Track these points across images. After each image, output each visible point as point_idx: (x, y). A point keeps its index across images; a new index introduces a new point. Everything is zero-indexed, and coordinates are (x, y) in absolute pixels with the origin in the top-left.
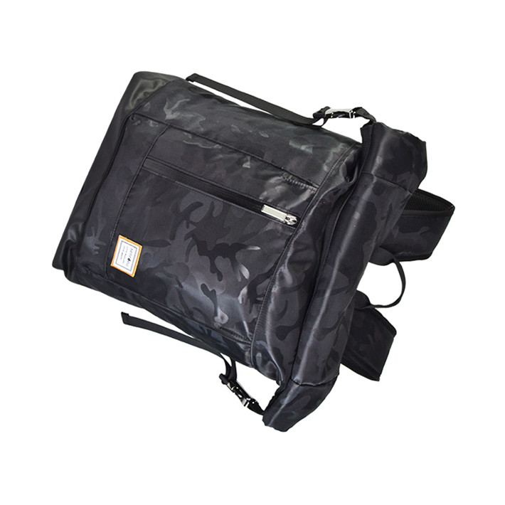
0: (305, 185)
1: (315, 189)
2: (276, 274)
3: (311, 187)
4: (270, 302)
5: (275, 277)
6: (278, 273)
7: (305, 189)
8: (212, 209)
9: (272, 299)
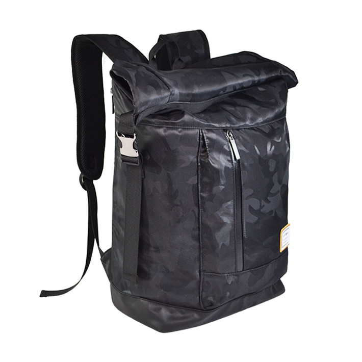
0: (206, 140)
1: (204, 132)
2: (254, 125)
3: (204, 135)
4: (268, 118)
5: (256, 124)
6: (253, 124)
7: (208, 138)
8: (250, 196)
9: (266, 118)
